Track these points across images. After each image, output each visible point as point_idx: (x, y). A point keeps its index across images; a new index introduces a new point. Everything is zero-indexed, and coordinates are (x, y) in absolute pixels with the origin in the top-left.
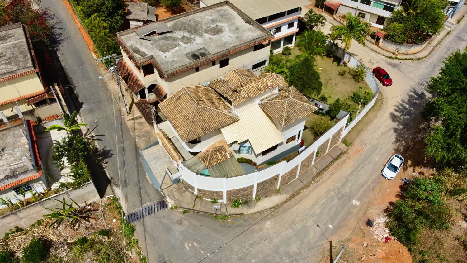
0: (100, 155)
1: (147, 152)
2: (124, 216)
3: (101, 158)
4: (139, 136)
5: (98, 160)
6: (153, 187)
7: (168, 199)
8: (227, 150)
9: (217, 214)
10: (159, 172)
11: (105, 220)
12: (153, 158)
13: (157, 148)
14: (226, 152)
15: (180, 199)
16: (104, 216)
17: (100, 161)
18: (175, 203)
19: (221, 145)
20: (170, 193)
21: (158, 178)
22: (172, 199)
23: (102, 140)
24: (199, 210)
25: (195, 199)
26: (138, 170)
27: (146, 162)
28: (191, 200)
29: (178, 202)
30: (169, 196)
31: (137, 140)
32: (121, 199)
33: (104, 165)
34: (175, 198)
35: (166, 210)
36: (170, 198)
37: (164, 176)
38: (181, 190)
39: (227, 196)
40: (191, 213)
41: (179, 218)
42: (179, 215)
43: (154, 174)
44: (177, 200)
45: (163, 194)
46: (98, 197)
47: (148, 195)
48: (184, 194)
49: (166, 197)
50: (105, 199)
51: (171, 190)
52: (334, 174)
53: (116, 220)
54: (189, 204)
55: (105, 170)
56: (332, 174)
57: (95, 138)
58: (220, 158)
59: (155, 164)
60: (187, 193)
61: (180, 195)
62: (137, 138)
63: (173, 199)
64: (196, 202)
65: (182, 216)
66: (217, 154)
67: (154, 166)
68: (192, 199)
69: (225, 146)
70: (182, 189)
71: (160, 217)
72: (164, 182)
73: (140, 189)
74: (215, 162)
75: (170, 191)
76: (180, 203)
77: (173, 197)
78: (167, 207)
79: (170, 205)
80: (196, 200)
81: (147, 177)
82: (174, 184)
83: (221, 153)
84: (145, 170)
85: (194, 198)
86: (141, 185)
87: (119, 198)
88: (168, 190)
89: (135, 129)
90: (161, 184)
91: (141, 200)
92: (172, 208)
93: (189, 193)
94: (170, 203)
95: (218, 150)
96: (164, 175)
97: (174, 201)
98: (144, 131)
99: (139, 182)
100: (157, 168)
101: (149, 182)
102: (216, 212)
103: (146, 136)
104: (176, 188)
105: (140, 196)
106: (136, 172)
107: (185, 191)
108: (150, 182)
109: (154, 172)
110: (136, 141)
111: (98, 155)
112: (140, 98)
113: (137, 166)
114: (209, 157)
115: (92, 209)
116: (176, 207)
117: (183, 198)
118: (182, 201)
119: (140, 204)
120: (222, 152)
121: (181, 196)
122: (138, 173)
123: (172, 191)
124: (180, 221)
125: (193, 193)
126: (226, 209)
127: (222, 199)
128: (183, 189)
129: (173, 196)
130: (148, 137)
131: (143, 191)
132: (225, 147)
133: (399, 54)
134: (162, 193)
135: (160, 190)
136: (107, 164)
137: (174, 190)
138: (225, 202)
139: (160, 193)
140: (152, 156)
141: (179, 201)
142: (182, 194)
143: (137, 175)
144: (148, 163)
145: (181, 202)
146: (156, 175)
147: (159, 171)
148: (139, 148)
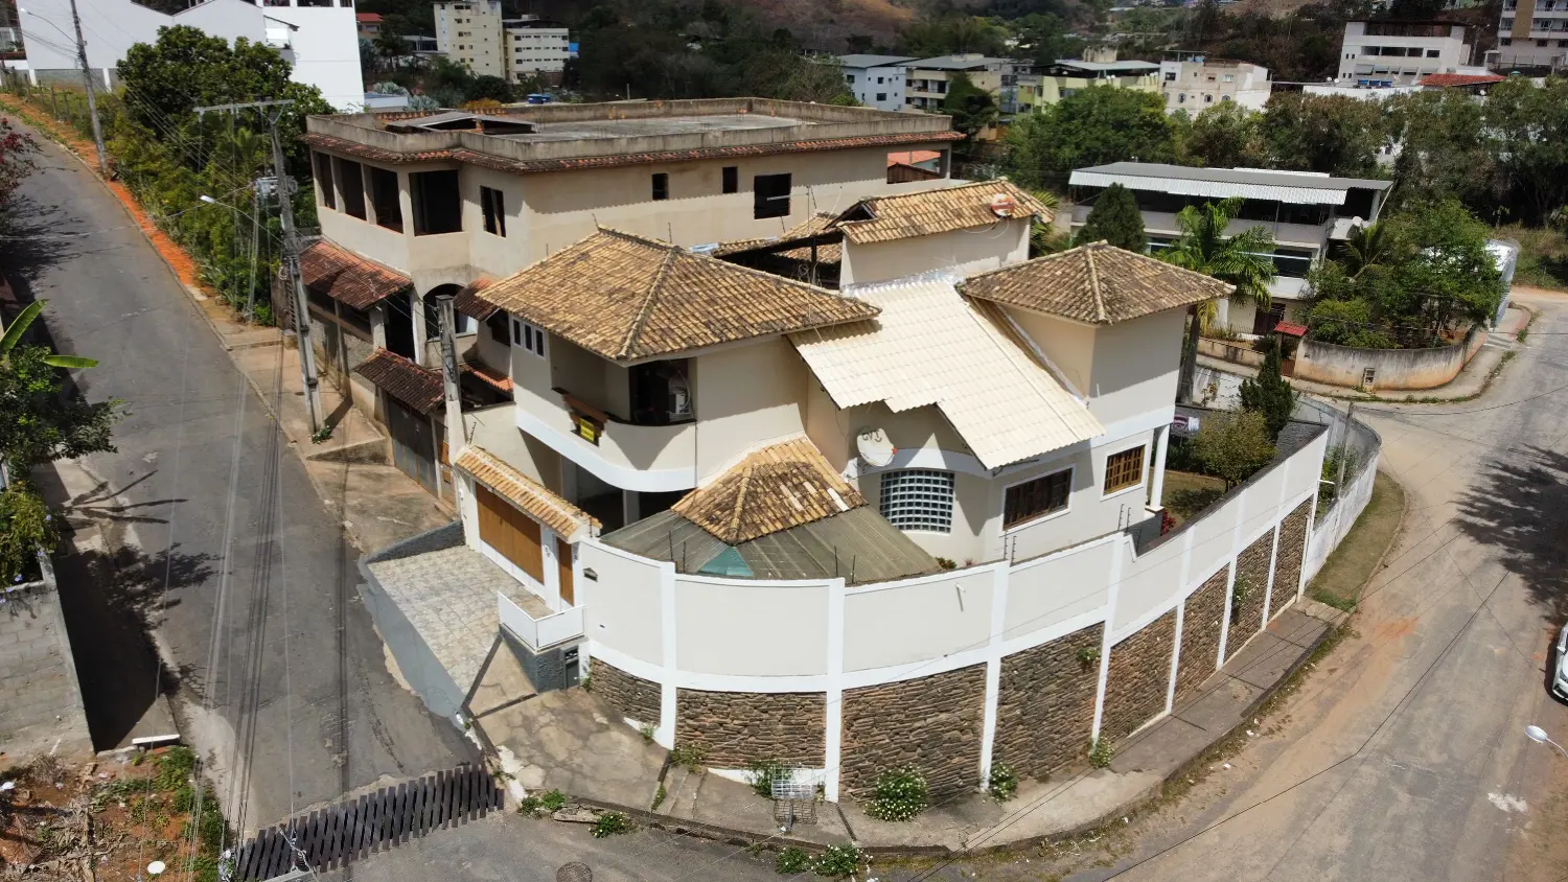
0: (140, 577)
1: (398, 570)
2: (228, 845)
3: (140, 587)
4: (362, 511)
5: (124, 592)
6: (420, 705)
7: (507, 761)
8: (826, 477)
9: (798, 843)
10: (460, 641)
11: (94, 862)
12: (432, 588)
13: (453, 558)
14: (825, 485)
15: (578, 760)
16: (91, 842)
17: (132, 598)
18: (547, 777)
19: (793, 459)
20: (521, 734)
21: (454, 662)
22: (530, 761)
23: (164, 522)
24: (688, 817)
25: (664, 771)
26: (341, 636)
27: (394, 605)
28: (639, 767)
29: (567, 774)
30: (511, 744)
31: (348, 524)
32: (221, 761)
33: (152, 616)
34: (549, 757)
35: (495, 815)
36: (517, 756)
37: (485, 655)
38: (582, 720)
39: (844, 737)
40: (641, 836)
41: (575, 858)
42: (570, 842)
43: (434, 648)
44: (563, 764)
45: (475, 740)
46: (77, 726)
47: (389, 746)
48: (599, 741)
49: (495, 752)
50: (122, 753)
51: (525, 718)
52: (1331, 702)
53: (169, 866)
54: (630, 786)
55: (153, 633)
56: (1326, 705)
57: (129, 513)
58: (799, 507)
59: (438, 611)
60: (615, 734)
61: (579, 743)
62: (349, 514)
63: (536, 759)
64: (667, 785)
65: (592, 849)
66: (778, 493)
67: (431, 616)
68: (646, 765)
69: (812, 461)
70: (587, 714)
71: (457, 851)
72: (485, 680)
73: (343, 716)
74: (773, 522)
75: (518, 720)
76: (578, 779)
77: (533, 751)
78: (498, 799)
79: (516, 793)
80: (670, 775)
81: (392, 664)
82: (541, 689)
83: (797, 487)
84: (380, 636)
85: (659, 763)
86: (355, 697)
87: (212, 759)
88: (506, 716)
89: (343, 487)
90: (466, 690)
91: (345, 768)
92: (528, 806)
93: (626, 739)
94: (519, 779)
95: (783, 478)
96: (488, 649)
97: (541, 772)
98: (391, 498)
99: (342, 686)
100: (447, 625)
101: (398, 686)
102: (788, 833)
103: (398, 513)
104: (552, 711)
105: (343, 744)
106: (330, 642)
107: (602, 728)
108: (406, 685)
109: (430, 642)
110: (343, 528)
111: (129, 576)
112: (384, 345)
113: (340, 618)
114: (740, 500)
115: (23, 797)
116: (555, 800)
117: (593, 759)
118: (586, 770)
119: (337, 784)
120: (807, 485)
121: (585, 746)
122: (341, 649)
123: (528, 723)
124: (577, 869)
125: (647, 739)
126: (845, 822)
127: (817, 761)
128: (593, 719)
129: (540, 745)
130: (411, 516)
131: (358, 726)
132: (817, 467)
133: (1378, 388)
134: (471, 734)
135: (460, 720)
136: (175, 609)
137: (543, 720)
138: (832, 793)
139: (460, 734)
140: (426, 581)
141: (573, 771)
142: (586, 739)
143: (333, 654)
144: (402, 607)
145: (585, 777)
146: (442, 657)
147: (457, 634)
148: (358, 552)
